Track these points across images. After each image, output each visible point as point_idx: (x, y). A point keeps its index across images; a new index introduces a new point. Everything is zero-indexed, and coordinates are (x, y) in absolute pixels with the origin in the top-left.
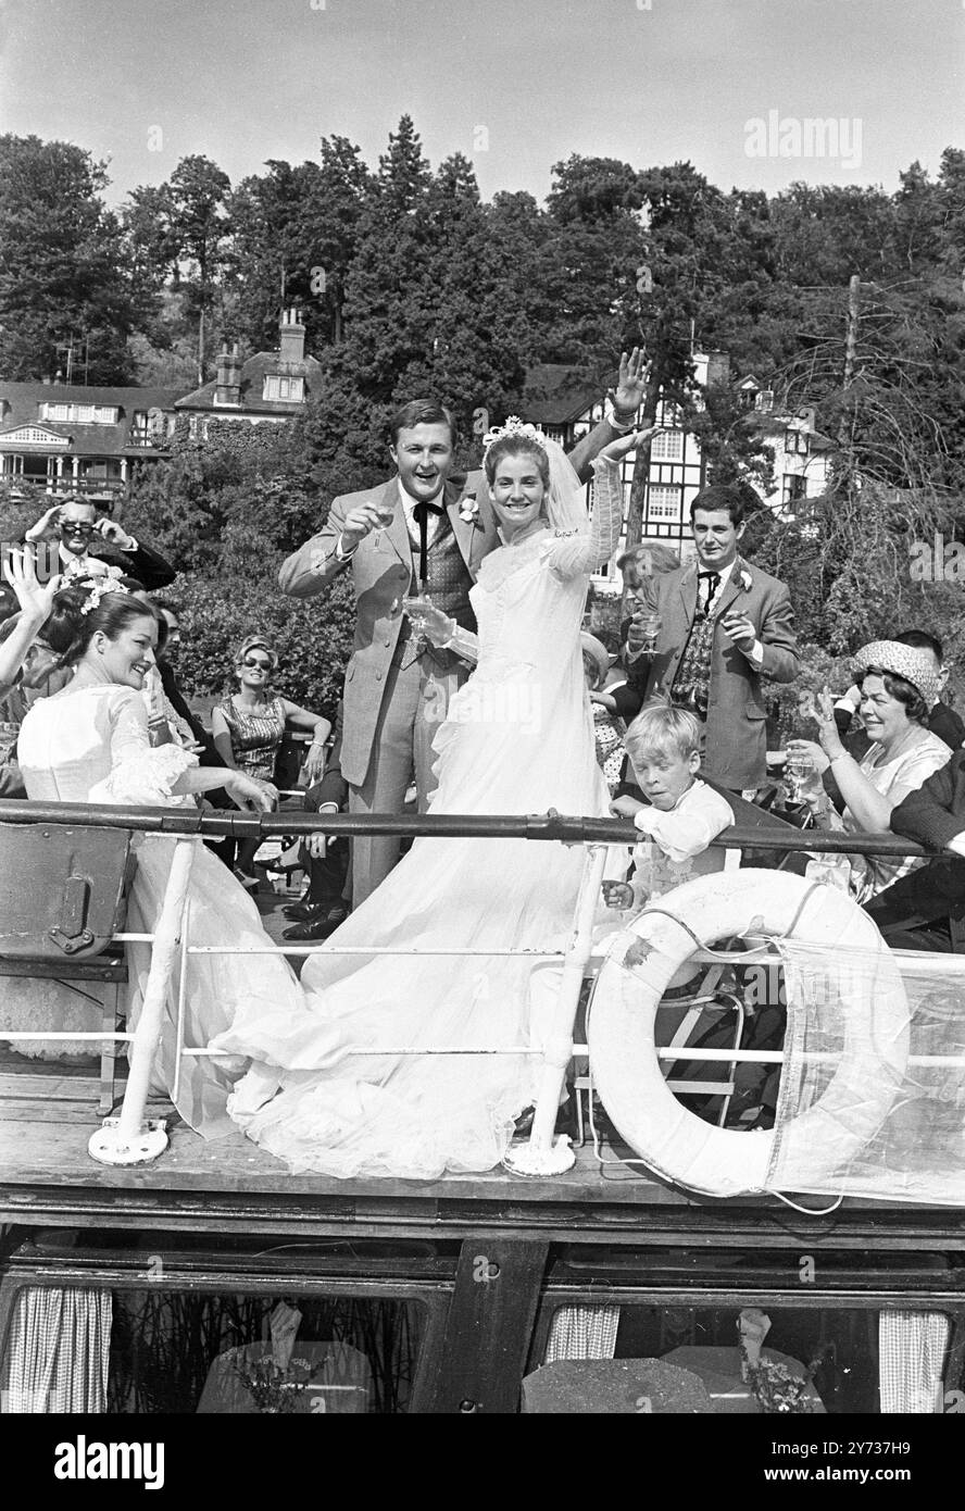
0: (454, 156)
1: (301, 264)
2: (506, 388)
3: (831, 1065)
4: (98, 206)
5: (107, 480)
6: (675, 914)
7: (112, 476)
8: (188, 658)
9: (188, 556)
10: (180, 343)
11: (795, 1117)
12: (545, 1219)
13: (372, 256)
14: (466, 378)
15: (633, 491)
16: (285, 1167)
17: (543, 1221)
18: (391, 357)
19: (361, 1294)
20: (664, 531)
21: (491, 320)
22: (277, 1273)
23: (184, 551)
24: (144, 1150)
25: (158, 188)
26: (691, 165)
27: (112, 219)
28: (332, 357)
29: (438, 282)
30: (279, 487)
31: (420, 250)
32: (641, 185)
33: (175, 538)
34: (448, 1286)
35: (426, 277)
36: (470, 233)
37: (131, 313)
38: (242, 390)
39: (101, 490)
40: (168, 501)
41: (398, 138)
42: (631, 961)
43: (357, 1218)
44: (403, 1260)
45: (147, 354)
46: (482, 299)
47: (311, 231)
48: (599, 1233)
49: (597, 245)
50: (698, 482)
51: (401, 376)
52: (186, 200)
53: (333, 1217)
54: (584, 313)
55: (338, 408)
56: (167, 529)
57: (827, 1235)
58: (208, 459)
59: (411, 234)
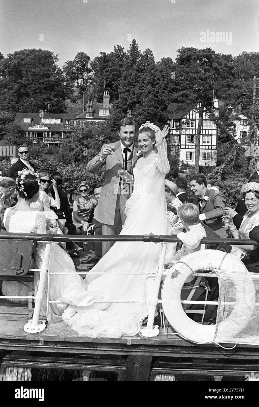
0: (147, 49)
1: (109, 79)
2: (162, 110)
3: (232, 306)
4: (56, 66)
5: (59, 138)
6: (186, 263)
7: (60, 137)
8: (75, 185)
9: (79, 158)
10: (79, 101)
11: (222, 321)
12: (151, 350)
13: (126, 76)
14: (152, 108)
15: (197, 137)
16: (77, 334)
17: (150, 350)
18: (131, 103)
19: (100, 370)
20: (207, 147)
21: (158, 92)
22: (76, 364)
23: (78, 156)
24: (39, 329)
25: (73, 61)
26: (211, 48)
27: (59, 70)
28: (116, 104)
29: (143, 83)
30: (102, 139)
31: (139, 74)
32: (197, 54)
33: (75, 153)
34: (124, 368)
35: (140, 81)
36: (152, 69)
37: (65, 94)
38: (93, 113)
39: (57, 141)
40: (73, 143)
41: (132, 45)
42: (173, 276)
43: (98, 349)
44: (112, 360)
45: (70, 104)
46: (155, 87)
47: (112, 70)
48: (167, 354)
49: (188, 71)
50: (216, 134)
51: (134, 108)
52: (79, 64)
53: (91, 348)
54: (185, 89)
55: (117, 117)
56: (73, 151)
57: (233, 355)
58: (84, 132)
59: (136, 70)
